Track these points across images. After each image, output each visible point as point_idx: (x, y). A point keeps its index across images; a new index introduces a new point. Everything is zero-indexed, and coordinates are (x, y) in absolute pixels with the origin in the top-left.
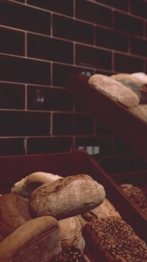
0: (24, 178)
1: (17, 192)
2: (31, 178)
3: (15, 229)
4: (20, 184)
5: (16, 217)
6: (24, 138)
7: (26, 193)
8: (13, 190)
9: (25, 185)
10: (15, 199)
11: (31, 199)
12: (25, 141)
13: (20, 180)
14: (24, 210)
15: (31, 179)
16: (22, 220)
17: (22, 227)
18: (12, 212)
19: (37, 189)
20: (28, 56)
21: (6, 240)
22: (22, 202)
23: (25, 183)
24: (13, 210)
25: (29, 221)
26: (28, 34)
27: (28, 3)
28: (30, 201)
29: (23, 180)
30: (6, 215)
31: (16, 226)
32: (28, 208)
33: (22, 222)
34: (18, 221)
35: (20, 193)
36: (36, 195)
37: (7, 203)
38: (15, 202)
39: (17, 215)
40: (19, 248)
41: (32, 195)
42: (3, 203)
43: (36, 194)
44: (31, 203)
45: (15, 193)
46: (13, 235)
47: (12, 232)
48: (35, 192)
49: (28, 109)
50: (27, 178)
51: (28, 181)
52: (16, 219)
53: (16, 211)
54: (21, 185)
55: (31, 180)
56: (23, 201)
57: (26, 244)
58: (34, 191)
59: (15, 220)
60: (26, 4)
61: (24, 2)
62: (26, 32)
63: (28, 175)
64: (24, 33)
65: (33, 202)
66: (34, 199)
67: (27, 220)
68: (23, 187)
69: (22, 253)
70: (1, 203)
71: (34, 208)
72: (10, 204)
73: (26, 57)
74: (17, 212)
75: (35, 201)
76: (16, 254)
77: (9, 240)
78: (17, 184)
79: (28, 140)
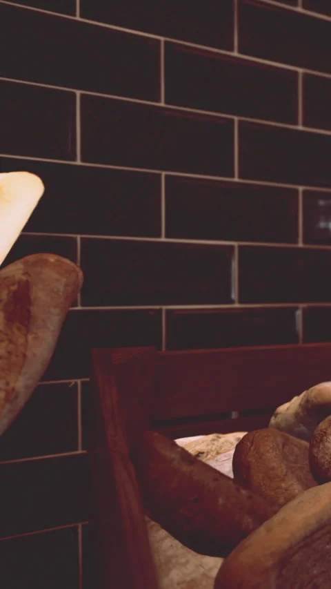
0: (299, 394)
1: (283, 425)
2: (313, 394)
3: (281, 506)
4: (289, 409)
5: (283, 480)
6: (297, 308)
7: (303, 428)
8: (273, 421)
9: (300, 410)
10: (280, 440)
11: (315, 440)
12: (299, 313)
13: (289, 400)
14: (299, 465)
15: (315, 397)
16: (296, 487)
17: (295, 502)
18: (273, 469)
19: (327, 419)
20: (305, 124)
21: (262, 529)
22: (296, 449)
23: (300, 405)
24: (274, 464)
25: (310, 489)
26: (306, 76)
27: (305, 7)
28: (312, 446)
29: (296, 398)
30: (261, 475)
31: (282, 500)
32: (307, 462)
33: (297, 491)
34: (286, 490)
35: (288, 429)
36: (325, 433)
37: (262, 450)
38: (281, 446)
39: (286, 475)
40: (291, 548)
41: (317, 432)
42: (252, 448)
43: (326, 429)
44: (315, 450)
45: (278, 427)
46: (277, 518)
47: (275, 512)
48: (323, 425)
49: (305, 242)
50: (305, 395)
51: (307, 401)
52: (283, 485)
53: (284, 467)
54: (292, 411)
55: (314, 400)
56: (296, 446)
57: (306, 538)
58: (321, 424)
59: (279, 487)
60: (300, 9)
61: (295, 4)
62: (300, 70)
63: (307, 389)
64: (296, 73)
65: (319, 447)
66: (321, 440)
67: (307, 487)
68: (296, 415)
69: (297, 557)
70: (250, 449)
71: (323, 461)
72: (268, 452)
73: (300, 128)
74: (285, 470)
75: (324, 445)
76: (284, 559)
77: (269, 530)
78: (283, 408)
79: (304, 311)
